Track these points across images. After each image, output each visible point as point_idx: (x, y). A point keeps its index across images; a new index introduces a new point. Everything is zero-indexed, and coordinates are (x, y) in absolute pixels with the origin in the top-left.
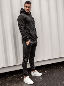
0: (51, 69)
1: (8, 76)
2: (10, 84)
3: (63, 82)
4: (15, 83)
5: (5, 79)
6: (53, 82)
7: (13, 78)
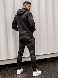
0: (46, 63)
1: (8, 68)
2: (11, 75)
4: (15, 74)
7: (13, 69)
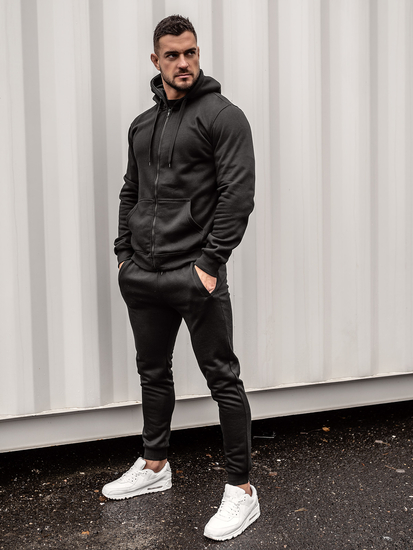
0: (311, 444)
2: (54, 526)
3: (385, 532)
4: (84, 522)
5: (26, 492)
6: (323, 530)
7: (76, 487)
